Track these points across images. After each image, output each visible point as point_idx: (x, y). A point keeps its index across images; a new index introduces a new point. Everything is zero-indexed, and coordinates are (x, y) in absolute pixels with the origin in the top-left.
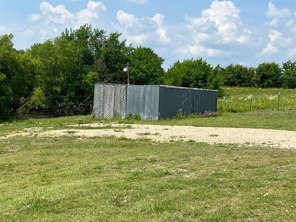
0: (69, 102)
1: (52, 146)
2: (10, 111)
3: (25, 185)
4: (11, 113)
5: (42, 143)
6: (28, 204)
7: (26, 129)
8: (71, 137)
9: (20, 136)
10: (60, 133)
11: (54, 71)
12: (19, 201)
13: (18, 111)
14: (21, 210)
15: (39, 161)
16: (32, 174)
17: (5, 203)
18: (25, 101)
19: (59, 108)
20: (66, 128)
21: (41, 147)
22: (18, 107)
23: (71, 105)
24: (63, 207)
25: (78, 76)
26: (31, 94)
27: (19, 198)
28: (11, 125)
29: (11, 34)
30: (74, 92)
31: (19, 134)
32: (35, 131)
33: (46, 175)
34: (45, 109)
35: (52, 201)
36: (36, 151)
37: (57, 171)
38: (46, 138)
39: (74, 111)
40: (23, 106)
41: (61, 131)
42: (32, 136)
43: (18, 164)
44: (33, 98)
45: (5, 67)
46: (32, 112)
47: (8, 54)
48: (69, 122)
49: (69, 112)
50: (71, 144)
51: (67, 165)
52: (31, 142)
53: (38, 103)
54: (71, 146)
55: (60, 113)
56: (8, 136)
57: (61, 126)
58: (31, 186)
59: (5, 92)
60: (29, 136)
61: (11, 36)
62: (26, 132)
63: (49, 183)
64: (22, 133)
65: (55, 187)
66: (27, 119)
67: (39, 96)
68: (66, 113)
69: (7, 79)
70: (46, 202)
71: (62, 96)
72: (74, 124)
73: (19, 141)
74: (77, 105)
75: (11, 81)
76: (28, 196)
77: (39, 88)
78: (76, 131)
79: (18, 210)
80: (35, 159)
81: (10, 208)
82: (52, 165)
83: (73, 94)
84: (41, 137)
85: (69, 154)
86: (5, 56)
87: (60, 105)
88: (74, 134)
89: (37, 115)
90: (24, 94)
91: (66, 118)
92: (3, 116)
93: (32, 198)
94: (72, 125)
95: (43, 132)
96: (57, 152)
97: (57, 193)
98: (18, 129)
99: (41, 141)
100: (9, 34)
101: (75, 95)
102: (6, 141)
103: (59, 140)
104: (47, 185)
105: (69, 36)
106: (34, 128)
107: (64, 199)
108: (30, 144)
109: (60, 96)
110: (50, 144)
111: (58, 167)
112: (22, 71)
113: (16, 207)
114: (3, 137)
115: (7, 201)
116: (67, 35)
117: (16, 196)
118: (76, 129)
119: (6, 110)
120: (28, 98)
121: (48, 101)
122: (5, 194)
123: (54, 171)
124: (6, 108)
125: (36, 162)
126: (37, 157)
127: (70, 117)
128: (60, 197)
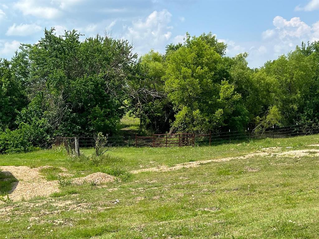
0: (307, 120)
1: (292, 167)
2: (246, 131)
3: (269, 207)
4: (247, 132)
5: (282, 164)
6: (274, 227)
7: (264, 149)
8: (313, 158)
9: (259, 156)
10: (300, 153)
11: (290, 88)
12: (265, 223)
13: (254, 130)
14: (267, 233)
15: (281, 182)
16: (275, 196)
17: (251, 224)
18: (261, 121)
19: (296, 127)
20: (306, 148)
21: (281, 168)
22: (254, 127)
23: (310, 123)
24: (312, 232)
25: (316, 92)
26: (266, 113)
27: (265, 220)
28: (248, 145)
29: (245, 53)
30: (313, 109)
31: (257, 154)
32: (273, 151)
33: (290, 198)
34: (282, 128)
35: (299, 225)
36: (277, 172)
37: (301, 194)
38: (286, 159)
39: (313, 129)
40: (259, 125)
41: (302, 151)
42: (271, 156)
43: (260, 185)
44: (269, 117)
45: (240, 87)
46: (268, 131)
47: (243, 73)
48: (309, 142)
49: (307, 131)
50: (314, 166)
51: (311, 187)
52: (270, 162)
53: (274, 122)
54: (314, 167)
55: (298, 132)
56: (247, 156)
57: (301, 146)
58: (275, 208)
59: (241, 112)
60: (268, 157)
61: (246, 55)
62: (264, 152)
63: (295, 207)
64: (260, 153)
65: (300, 211)
66: (263, 139)
67: (275, 115)
68: (304, 132)
69: (242, 98)
70: (293, 225)
71: (299, 114)
72: (315, 144)
73: (258, 161)
74: (316, 123)
75: (246, 101)
76: (273, 219)
77: (275, 106)
78: (318, 151)
79: (265, 232)
80: (277, 180)
81: (256, 230)
82: (295, 187)
83: (311, 112)
84: (279, 158)
85: (313, 176)
86: (239, 76)
87: (298, 123)
88: (316, 154)
89: (273, 134)
90: (260, 113)
91: (304, 137)
92: (239, 135)
93: (279, 221)
94: (313, 145)
95: (281, 152)
96: (299, 173)
97: (304, 217)
98: (256, 149)
99: (280, 161)
100: (243, 53)
101: (313, 112)
102: (245, 161)
103: (300, 161)
104: (292, 208)
105: (306, 49)
106: (272, 148)
107: (312, 224)
108: (269, 164)
109: (297, 114)
110: (290, 165)
111: (302, 189)
112: (256, 90)
113: (263, 229)
114: (242, 157)
115: (253, 222)
116: (304, 49)
117: (261, 218)
118: (317, 149)
119: (242, 130)
120: (264, 117)
121: (285, 119)
122: (250, 215)
123: (298, 194)
124: (242, 128)
125: (278, 183)
126: (279, 178)
127: (309, 136)
128: (308, 222)
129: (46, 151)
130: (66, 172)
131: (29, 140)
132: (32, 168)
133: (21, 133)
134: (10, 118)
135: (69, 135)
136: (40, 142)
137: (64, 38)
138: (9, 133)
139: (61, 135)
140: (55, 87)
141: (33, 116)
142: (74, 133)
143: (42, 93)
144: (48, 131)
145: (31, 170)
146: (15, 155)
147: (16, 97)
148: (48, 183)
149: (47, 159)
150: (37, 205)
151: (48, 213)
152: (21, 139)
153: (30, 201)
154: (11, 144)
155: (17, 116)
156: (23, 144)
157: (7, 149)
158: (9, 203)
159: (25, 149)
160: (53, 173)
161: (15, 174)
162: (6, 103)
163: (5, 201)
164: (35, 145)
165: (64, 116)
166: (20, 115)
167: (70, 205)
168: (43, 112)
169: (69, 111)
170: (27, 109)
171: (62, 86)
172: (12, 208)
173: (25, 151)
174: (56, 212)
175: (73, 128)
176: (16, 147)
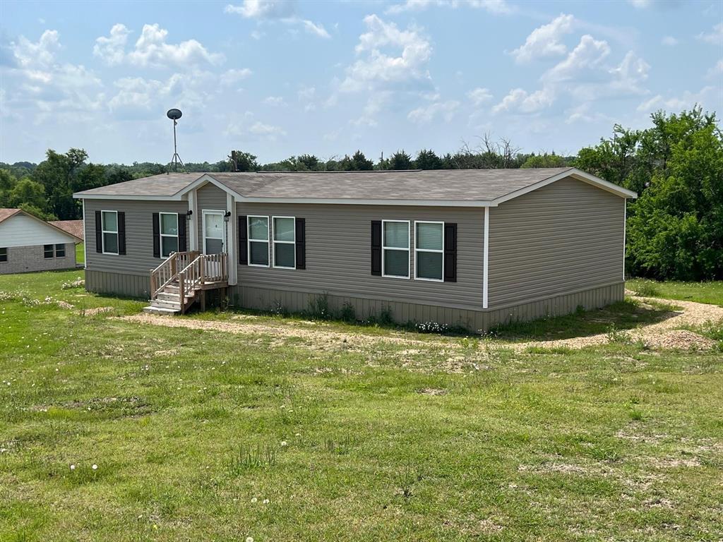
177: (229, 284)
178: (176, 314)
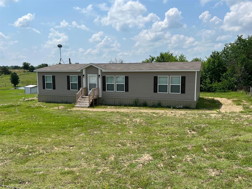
129: (234, 92)
130: (245, 102)
131: (226, 87)
132: (228, 99)
133: (223, 84)
134: (218, 77)
135: (246, 86)
136: (231, 88)
137: (247, 39)
138: (217, 83)
139: (242, 86)
140: (240, 63)
141: (229, 77)
142: (249, 85)
143: (234, 66)
144: (235, 84)
145: (228, 100)
146: (220, 93)
147: (221, 68)
148: (237, 106)
149: (235, 96)
150: (233, 115)
151: (239, 119)
152: (223, 86)
153: (230, 113)
154: (218, 88)
155: (221, 76)
156: (223, 89)
157: (216, 90)
158: (219, 113)
159: (224, 91)
160: (239, 102)
161: (221, 101)
162: (216, 71)
163: (218, 112)
164: (229, 89)
165: (244, 76)
166: (223, 76)
167: (250, 117)
168: (234, 74)
169: (247, 74)
170: (226, 73)
171: (244, 62)
172: (222, 115)
173: (224, 92)
174: (243, 119)
175: (249, 82)
176: (220, 90)
177: (99, 97)
178: (88, 107)
